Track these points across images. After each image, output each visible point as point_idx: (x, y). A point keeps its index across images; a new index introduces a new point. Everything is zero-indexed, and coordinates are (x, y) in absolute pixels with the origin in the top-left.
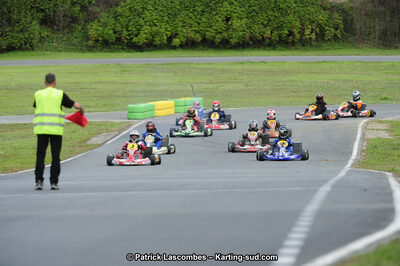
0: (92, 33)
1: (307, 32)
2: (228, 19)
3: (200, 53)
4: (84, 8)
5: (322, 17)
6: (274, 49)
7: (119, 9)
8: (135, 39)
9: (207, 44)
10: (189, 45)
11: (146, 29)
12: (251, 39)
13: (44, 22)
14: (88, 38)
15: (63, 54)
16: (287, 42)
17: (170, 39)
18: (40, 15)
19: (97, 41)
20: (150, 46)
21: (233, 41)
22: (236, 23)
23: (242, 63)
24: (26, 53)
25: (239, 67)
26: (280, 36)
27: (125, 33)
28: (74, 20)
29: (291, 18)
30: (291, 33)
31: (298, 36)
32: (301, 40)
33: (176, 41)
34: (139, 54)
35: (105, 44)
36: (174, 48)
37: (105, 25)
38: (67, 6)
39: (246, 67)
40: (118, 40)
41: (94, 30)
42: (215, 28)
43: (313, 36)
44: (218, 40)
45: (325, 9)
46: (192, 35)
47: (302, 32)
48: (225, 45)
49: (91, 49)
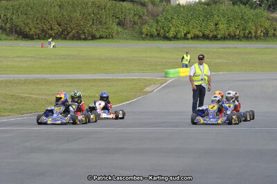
0: (144, 30)
1: (259, 32)
2: (216, 24)
3: (201, 42)
4: (140, 17)
5: (267, 24)
6: (241, 40)
7: (159, 18)
8: (167, 35)
9: (205, 37)
10: (196, 38)
11: (173, 29)
12: (229, 35)
13: (119, 24)
14: (142, 33)
15: (129, 41)
16: (247, 37)
17: (185, 35)
18: (117, 20)
19: (147, 35)
20: (175, 38)
21: (219, 36)
22: (221, 26)
23: (224, 48)
24: (109, 40)
25: (222, 50)
26: (244, 34)
27: (162, 31)
28: (135, 23)
29: (250, 24)
30: (250, 33)
31: (254, 34)
32: (255, 36)
33: (189, 36)
34: (169, 42)
35: (151, 37)
36: (188, 39)
37: (151, 26)
38: (131, 16)
39: (227, 50)
40: (158, 34)
41: (145, 29)
42: (209, 29)
43: (262, 34)
44: (211, 36)
45: (269, 19)
46: (197, 33)
47: (256, 32)
48: (215, 38)
49: (143, 39)
